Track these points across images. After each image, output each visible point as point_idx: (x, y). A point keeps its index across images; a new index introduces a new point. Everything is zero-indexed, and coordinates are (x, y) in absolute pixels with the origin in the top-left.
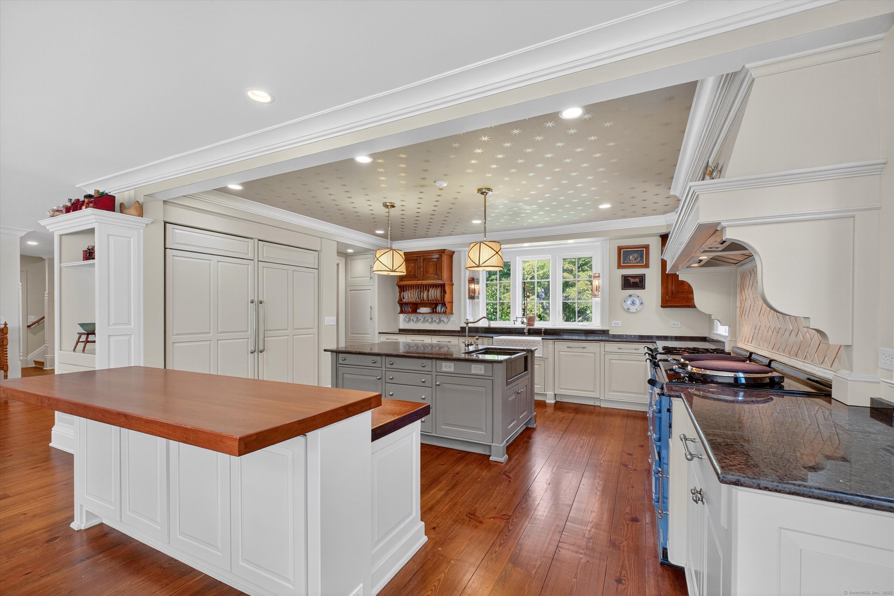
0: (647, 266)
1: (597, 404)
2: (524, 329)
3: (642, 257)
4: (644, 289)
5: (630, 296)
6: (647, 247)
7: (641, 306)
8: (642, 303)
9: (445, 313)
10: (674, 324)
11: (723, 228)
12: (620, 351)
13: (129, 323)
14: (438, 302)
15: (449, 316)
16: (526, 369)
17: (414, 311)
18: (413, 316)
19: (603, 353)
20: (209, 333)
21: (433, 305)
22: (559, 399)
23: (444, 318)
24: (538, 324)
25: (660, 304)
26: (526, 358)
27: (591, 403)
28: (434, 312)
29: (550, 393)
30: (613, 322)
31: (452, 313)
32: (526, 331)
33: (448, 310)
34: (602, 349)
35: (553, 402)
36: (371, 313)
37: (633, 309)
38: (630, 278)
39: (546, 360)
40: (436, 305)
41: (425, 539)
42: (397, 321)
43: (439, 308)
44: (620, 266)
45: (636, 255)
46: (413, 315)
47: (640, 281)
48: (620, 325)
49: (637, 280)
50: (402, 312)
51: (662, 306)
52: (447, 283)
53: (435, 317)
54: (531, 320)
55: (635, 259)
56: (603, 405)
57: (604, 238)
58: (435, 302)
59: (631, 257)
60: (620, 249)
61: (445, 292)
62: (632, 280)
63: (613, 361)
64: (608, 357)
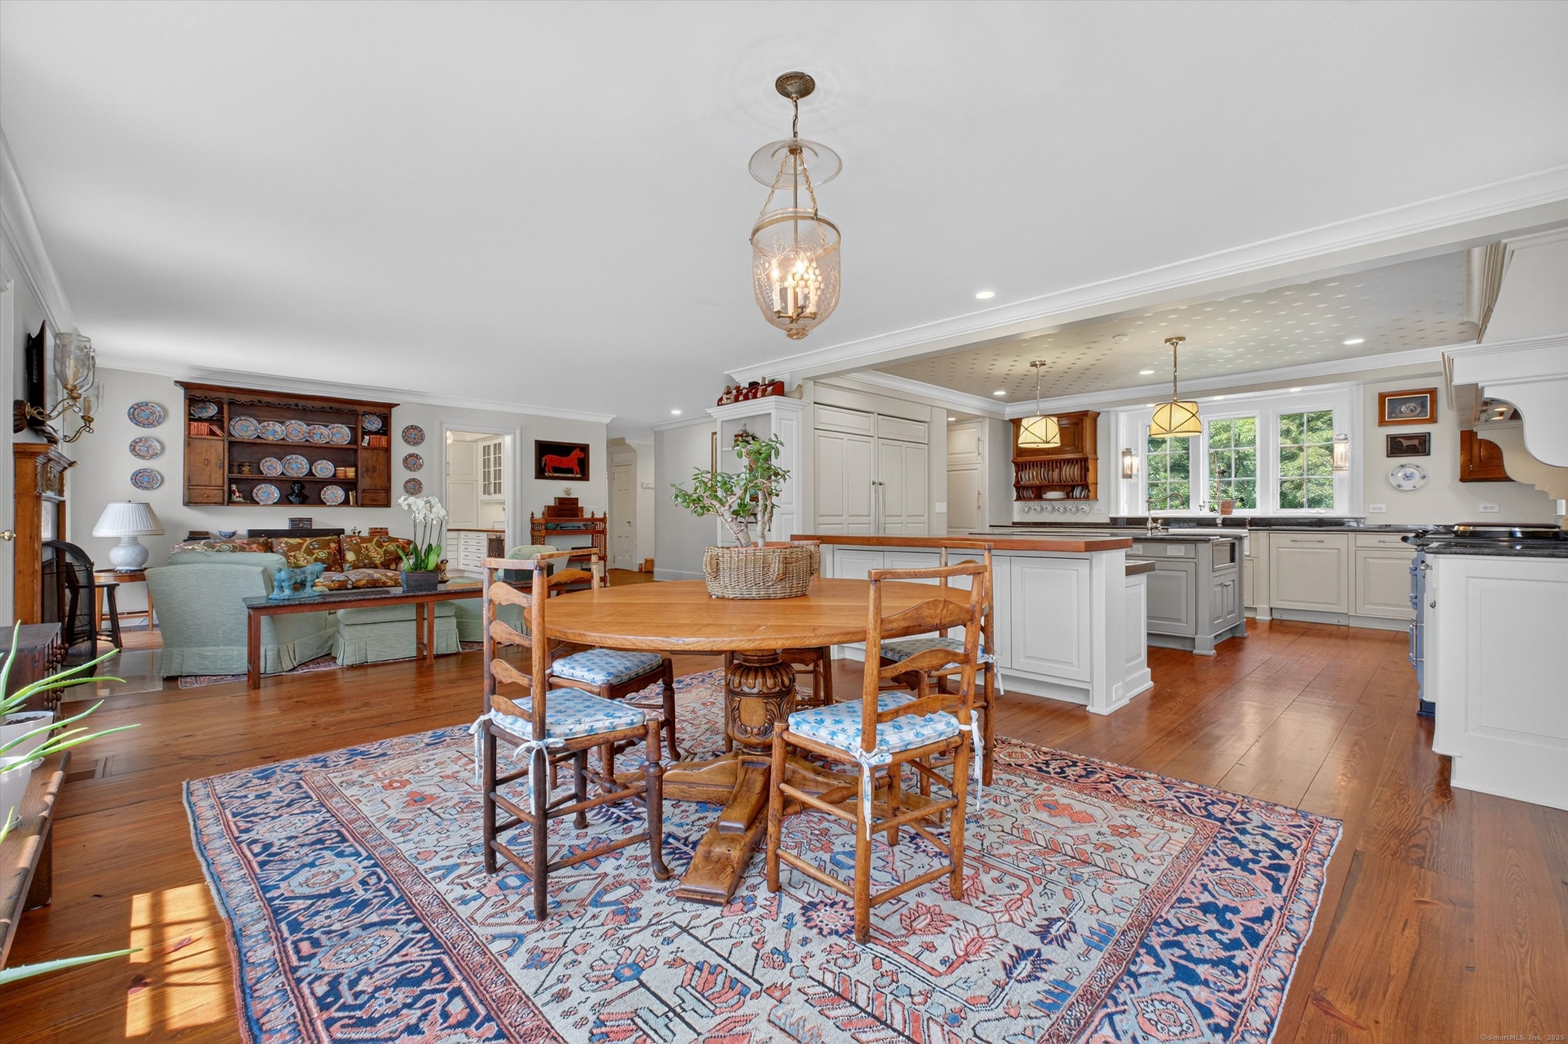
0: (1433, 420)
1: (1344, 622)
2: (1215, 519)
3: (1423, 406)
4: (1429, 454)
5: (1402, 466)
6: (1433, 392)
7: (1423, 482)
8: (1424, 477)
9: (1087, 498)
10: (1485, 508)
11: (1483, 388)
12: (1382, 545)
13: (791, 503)
14: (1075, 483)
15: (1091, 502)
16: (1232, 559)
17: (1039, 497)
18: (1035, 504)
19: (1352, 549)
20: (842, 516)
21: (1068, 489)
22: (1277, 616)
23: (1083, 505)
24: (1238, 513)
25: (1459, 477)
26: (1233, 546)
27: (1334, 621)
28: (1069, 496)
29: (1263, 606)
30: (1372, 506)
31: (1096, 499)
32: (1219, 521)
33: (1091, 494)
34: (1352, 543)
35: (1268, 618)
36: (978, 501)
37: (1407, 485)
38: (1401, 440)
39: (1255, 560)
40: (1073, 487)
41: (1150, 684)
42: (1010, 512)
43: (1077, 492)
44: (1382, 422)
45: (1412, 405)
46: (1037, 502)
47: (1420, 444)
48: (1384, 511)
49: (1416, 442)
50: (1019, 498)
51: (1463, 480)
52: (1090, 456)
53: (1069, 504)
54: (1226, 507)
55: (1412, 411)
56: (1353, 623)
57: (1355, 382)
58: (1071, 483)
59: (1403, 409)
60: (1382, 397)
61: (1087, 470)
62: (1405, 443)
63: (1370, 560)
64: (1361, 555)
